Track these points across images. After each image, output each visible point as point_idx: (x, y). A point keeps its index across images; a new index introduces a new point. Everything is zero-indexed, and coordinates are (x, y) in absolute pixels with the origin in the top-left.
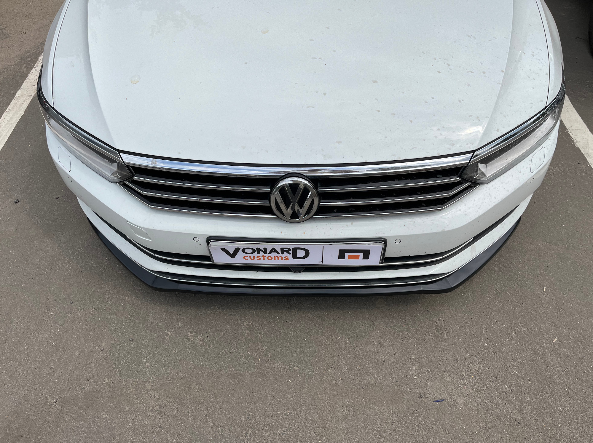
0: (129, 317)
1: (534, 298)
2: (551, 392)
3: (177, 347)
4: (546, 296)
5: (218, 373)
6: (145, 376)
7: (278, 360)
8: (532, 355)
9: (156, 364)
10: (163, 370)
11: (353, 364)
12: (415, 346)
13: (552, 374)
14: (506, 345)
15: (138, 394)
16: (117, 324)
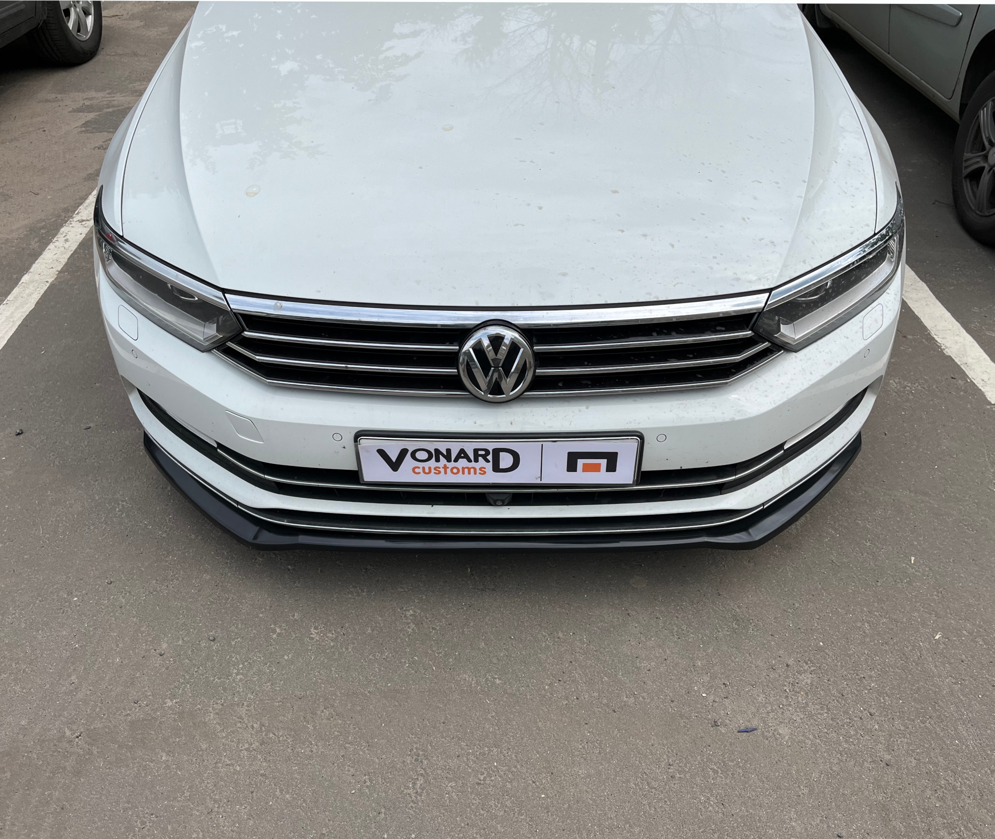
0: (209, 605)
1: (897, 573)
2: (939, 717)
3: (291, 650)
4: (916, 571)
5: (362, 690)
6: (236, 695)
7: (466, 668)
8: (901, 660)
9: (256, 676)
10: (267, 687)
11: (596, 675)
12: (701, 646)
13: (938, 689)
14: (855, 645)
15: (223, 724)
16: (188, 615)
